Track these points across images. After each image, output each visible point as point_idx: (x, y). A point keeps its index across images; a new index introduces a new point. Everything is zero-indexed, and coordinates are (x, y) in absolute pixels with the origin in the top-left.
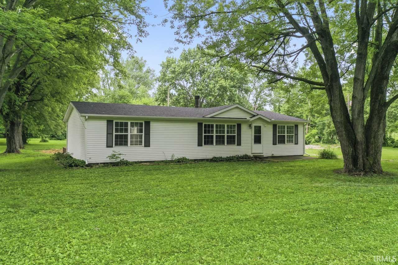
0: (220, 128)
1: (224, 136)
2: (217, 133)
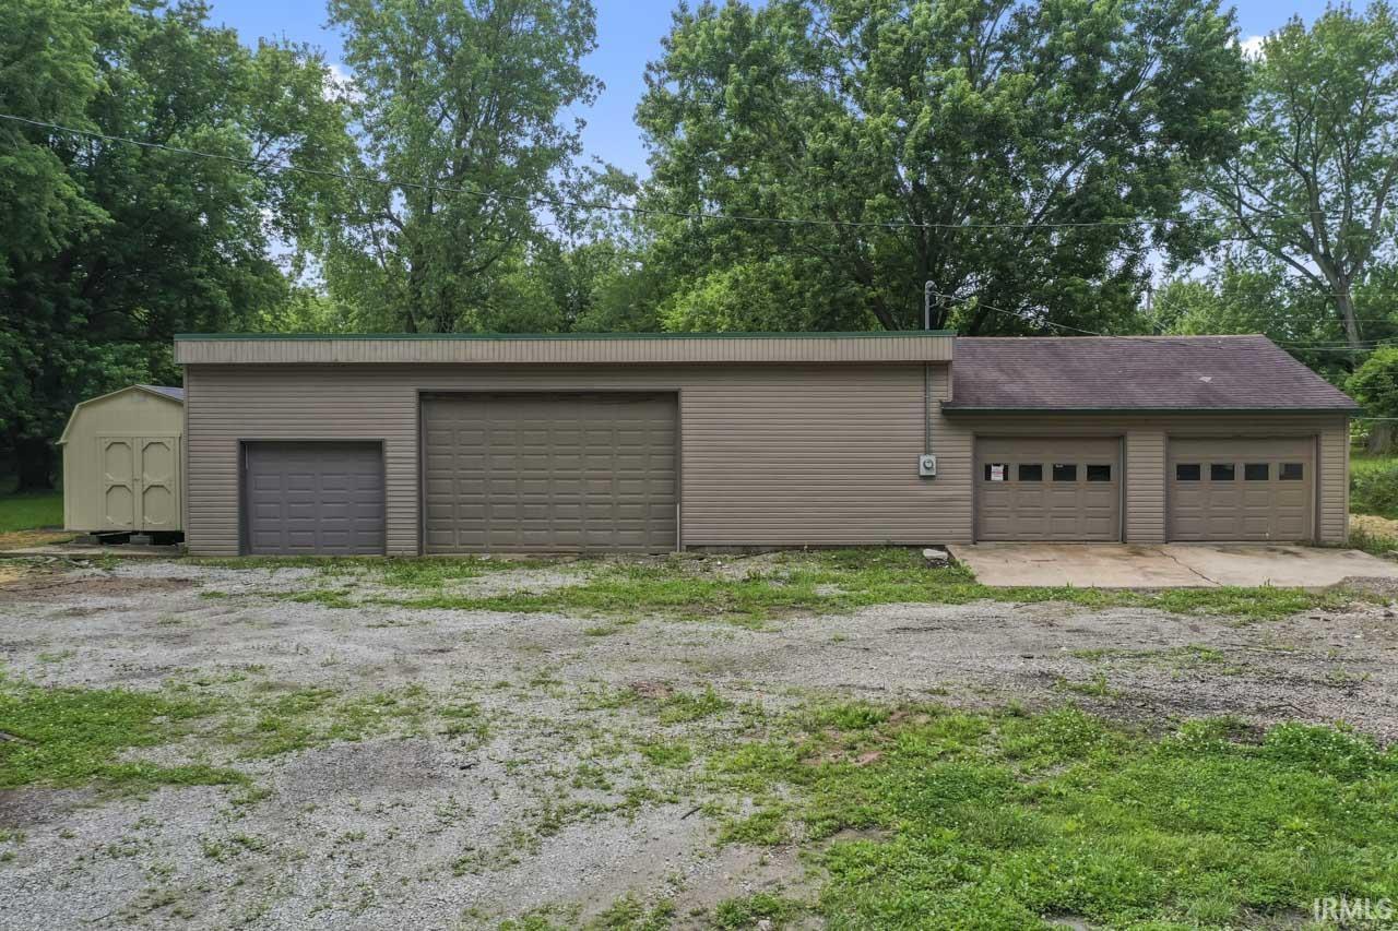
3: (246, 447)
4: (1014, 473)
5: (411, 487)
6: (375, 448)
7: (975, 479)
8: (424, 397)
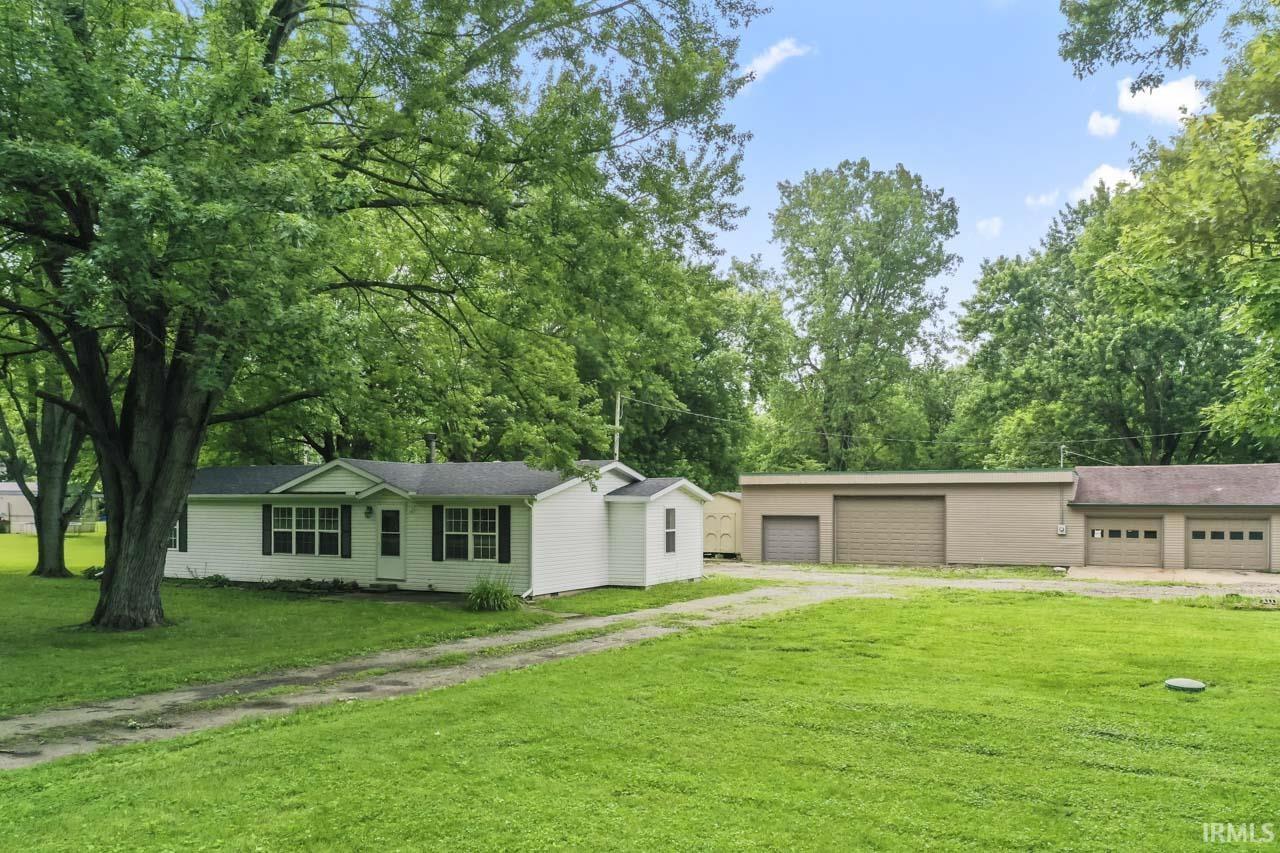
0: (306, 516)
1: (313, 533)
2: (298, 526)
3: (765, 518)
4: (1106, 533)
5: (830, 535)
6: (816, 519)
7: (1086, 536)
8: (836, 498)
